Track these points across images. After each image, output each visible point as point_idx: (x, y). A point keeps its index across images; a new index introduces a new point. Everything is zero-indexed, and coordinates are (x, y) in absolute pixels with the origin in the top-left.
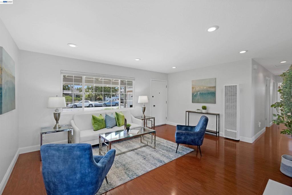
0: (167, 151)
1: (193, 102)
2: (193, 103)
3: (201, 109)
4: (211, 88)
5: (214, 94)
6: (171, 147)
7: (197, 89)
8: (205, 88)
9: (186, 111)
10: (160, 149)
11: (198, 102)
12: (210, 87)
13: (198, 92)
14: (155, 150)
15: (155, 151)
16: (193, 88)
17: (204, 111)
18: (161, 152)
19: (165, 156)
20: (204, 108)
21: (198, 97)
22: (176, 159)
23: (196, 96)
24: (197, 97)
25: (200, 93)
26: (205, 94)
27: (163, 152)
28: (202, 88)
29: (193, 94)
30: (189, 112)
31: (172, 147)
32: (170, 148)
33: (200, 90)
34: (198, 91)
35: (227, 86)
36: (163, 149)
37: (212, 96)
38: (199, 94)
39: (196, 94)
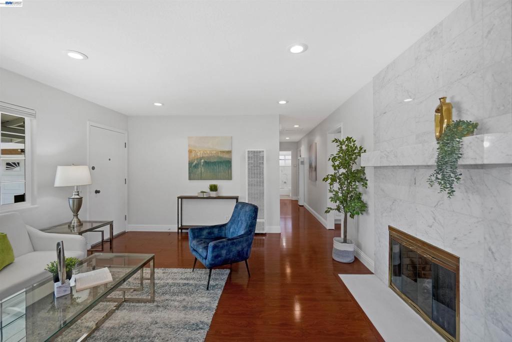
0: (186, 293)
1: (190, 179)
2: (192, 181)
3: (208, 190)
4: (225, 154)
5: (228, 163)
6: (186, 282)
7: (199, 155)
8: (214, 152)
9: (178, 198)
10: (167, 297)
11: (201, 179)
12: (223, 152)
13: (201, 160)
14: (155, 304)
15: (158, 306)
16: (190, 152)
17: (213, 194)
18: (176, 304)
19: (192, 308)
20: (214, 188)
21: (201, 169)
22: (219, 303)
23: (196, 166)
24: (199, 169)
25: (205, 162)
26: (214, 163)
27: (180, 302)
28: (208, 152)
29: (190, 164)
30: (182, 198)
31: (187, 279)
32: (185, 285)
33: (204, 155)
34: (200, 158)
35: (251, 151)
36: (174, 294)
37: (226, 166)
38: (202, 163)
39: (196, 164)
